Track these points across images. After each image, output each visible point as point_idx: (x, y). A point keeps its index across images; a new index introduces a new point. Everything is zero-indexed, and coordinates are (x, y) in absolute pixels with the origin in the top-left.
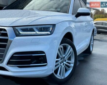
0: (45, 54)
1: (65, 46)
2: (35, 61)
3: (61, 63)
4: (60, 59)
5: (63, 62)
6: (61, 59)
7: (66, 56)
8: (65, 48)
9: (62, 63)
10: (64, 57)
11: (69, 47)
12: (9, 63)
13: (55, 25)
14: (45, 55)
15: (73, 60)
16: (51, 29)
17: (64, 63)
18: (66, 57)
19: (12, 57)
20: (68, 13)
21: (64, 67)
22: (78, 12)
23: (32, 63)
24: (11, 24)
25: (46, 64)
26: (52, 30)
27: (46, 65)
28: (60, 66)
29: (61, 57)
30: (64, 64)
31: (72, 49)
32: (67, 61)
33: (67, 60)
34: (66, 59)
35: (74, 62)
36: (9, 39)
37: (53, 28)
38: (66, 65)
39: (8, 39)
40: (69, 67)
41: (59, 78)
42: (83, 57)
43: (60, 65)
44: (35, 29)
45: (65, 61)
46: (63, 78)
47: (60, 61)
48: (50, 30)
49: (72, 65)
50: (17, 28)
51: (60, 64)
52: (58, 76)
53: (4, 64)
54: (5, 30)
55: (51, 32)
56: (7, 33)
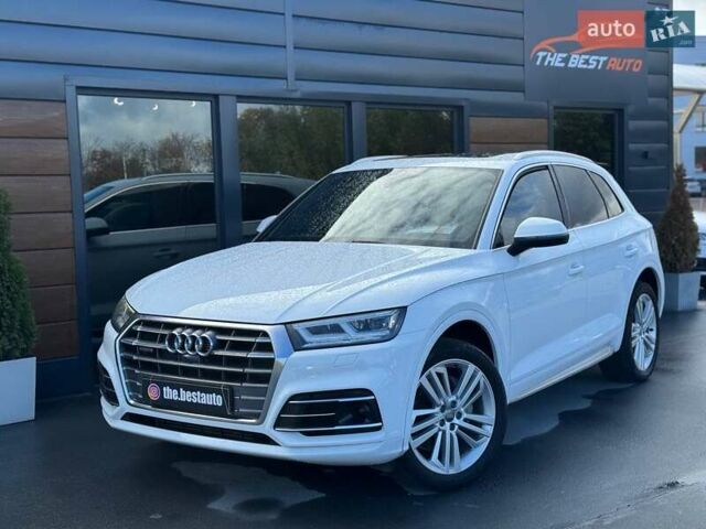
0: (372, 397)
1: (456, 365)
2: (350, 416)
3: (442, 423)
4: (437, 409)
5: (450, 420)
6: (442, 411)
7: (461, 397)
8: (456, 373)
9: (448, 424)
10: (454, 403)
11: (471, 368)
15: (490, 414)
16: (392, 321)
17: (455, 421)
18: (459, 403)
19: (286, 408)
20: (475, 248)
21: (458, 435)
22: (516, 236)
23: (340, 422)
24: (281, 316)
26: (394, 326)
27: (379, 428)
28: (440, 433)
29: (442, 403)
30: (456, 427)
31: (480, 373)
32: (465, 415)
33: (466, 411)
34: (463, 409)
35: (494, 417)
36: (276, 359)
37: (397, 319)
38: (461, 428)
39: (273, 359)
40: (476, 436)
42: (589, 397)
43: (440, 430)
44: (345, 327)
45: (459, 418)
46: (452, 471)
47: (440, 416)
48: (391, 326)
49: (489, 430)
50: (295, 326)
51: (438, 425)
52: (433, 465)
53: (267, 428)
54: (265, 334)
55: (392, 330)
56: (270, 343)
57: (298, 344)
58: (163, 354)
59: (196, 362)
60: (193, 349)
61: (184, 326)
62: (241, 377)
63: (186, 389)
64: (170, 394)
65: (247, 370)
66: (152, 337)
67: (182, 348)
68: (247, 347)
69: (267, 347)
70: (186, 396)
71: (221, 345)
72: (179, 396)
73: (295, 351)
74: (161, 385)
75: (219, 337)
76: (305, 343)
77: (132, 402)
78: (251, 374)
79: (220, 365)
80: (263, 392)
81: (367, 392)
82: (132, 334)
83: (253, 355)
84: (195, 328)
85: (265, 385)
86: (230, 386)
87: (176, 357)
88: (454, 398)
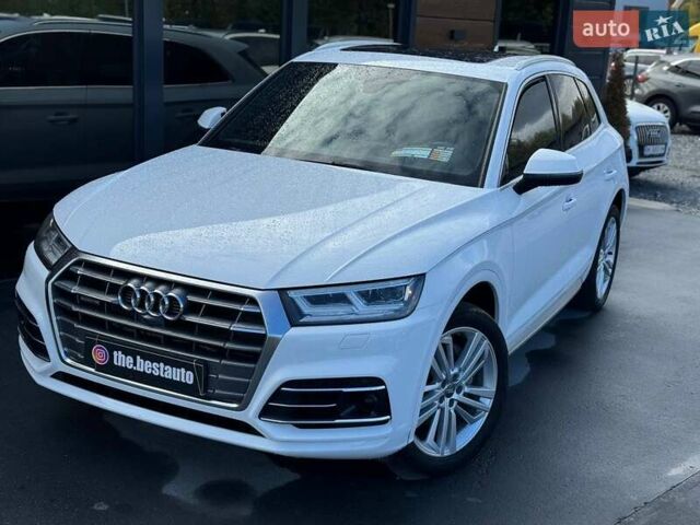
0: (383, 387)
1: (462, 334)
2: (353, 407)
3: (441, 400)
4: (438, 385)
5: (449, 395)
6: (443, 386)
7: (464, 370)
8: (461, 342)
9: (447, 400)
10: (456, 376)
11: (478, 334)
12: (267, 412)
13: (424, 275)
14: (385, 390)
15: (490, 386)
16: (409, 292)
17: (455, 396)
18: (461, 377)
19: (278, 395)
20: (482, 186)
21: (455, 411)
23: (342, 414)
24: (278, 274)
25: (388, 417)
26: (410, 297)
27: (385, 422)
28: (438, 412)
29: (444, 377)
30: (455, 403)
31: (486, 341)
32: (466, 389)
33: (467, 384)
34: (464, 383)
35: (494, 390)
36: (269, 335)
37: (414, 289)
38: (460, 403)
39: (265, 335)
40: (473, 411)
41: (433, 454)
43: (439, 408)
44: (353, 297)
45: (458, 392)
46: (447, 453)
47: (440, 392)
48: (406, 298)
49: (488, 403)
50: (292, 294)
51: (437, 402)
52: (429, 448)
53: (250, 415)
54: (253, 301)
55: (407, 303)
56: (260, 314)
57: (295, 317)
58: (114, 309)
59: (159, 326)
60: (155, 309)
61: (143, 278)
62: (220, 353)
63: (145, 358)
64: (121, 360)
65: (228, 345)
66: (98, 286)
67: (141, 306)
68: (229, 315)
69: (256, 319)
70: (144, 366)
71: (193, 308)
72: (135, 364)
73: (292, 326)
74: (111, 349)
75: (191, 298)
76: (303, 315)
77: (69, 361)
78: (232, 351)
79: (192, 334)
80: (249, 373)
81: (377, 381)
82: (69, 276)
83: (237, 327)
84: (158, 281)
85: (252, 366)
86: (205, 362)
87: (131, 315)
88: (456, 370)
